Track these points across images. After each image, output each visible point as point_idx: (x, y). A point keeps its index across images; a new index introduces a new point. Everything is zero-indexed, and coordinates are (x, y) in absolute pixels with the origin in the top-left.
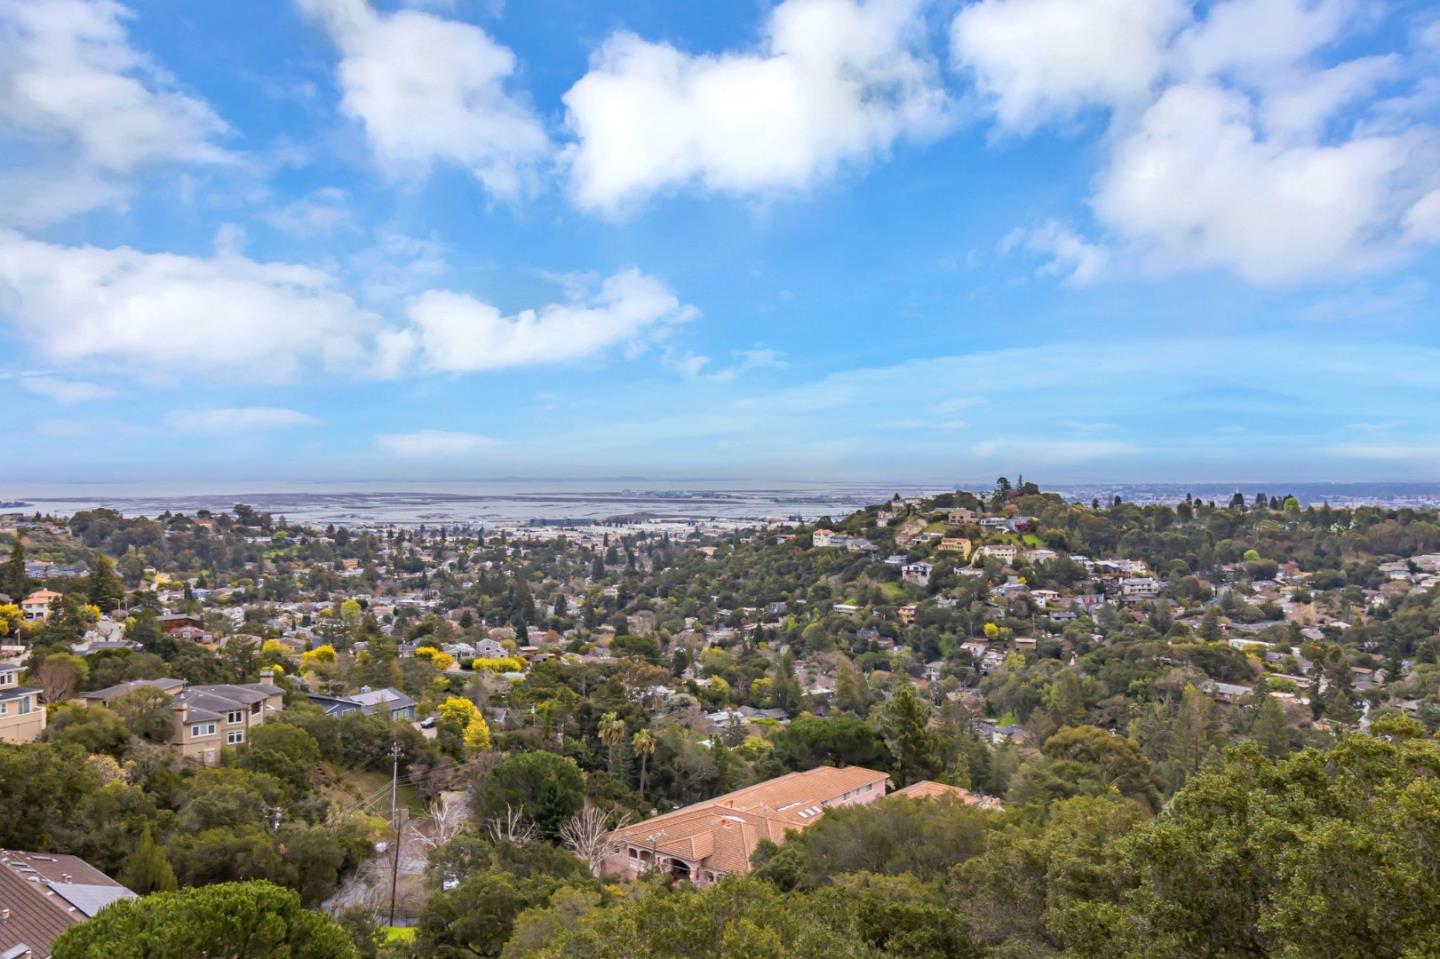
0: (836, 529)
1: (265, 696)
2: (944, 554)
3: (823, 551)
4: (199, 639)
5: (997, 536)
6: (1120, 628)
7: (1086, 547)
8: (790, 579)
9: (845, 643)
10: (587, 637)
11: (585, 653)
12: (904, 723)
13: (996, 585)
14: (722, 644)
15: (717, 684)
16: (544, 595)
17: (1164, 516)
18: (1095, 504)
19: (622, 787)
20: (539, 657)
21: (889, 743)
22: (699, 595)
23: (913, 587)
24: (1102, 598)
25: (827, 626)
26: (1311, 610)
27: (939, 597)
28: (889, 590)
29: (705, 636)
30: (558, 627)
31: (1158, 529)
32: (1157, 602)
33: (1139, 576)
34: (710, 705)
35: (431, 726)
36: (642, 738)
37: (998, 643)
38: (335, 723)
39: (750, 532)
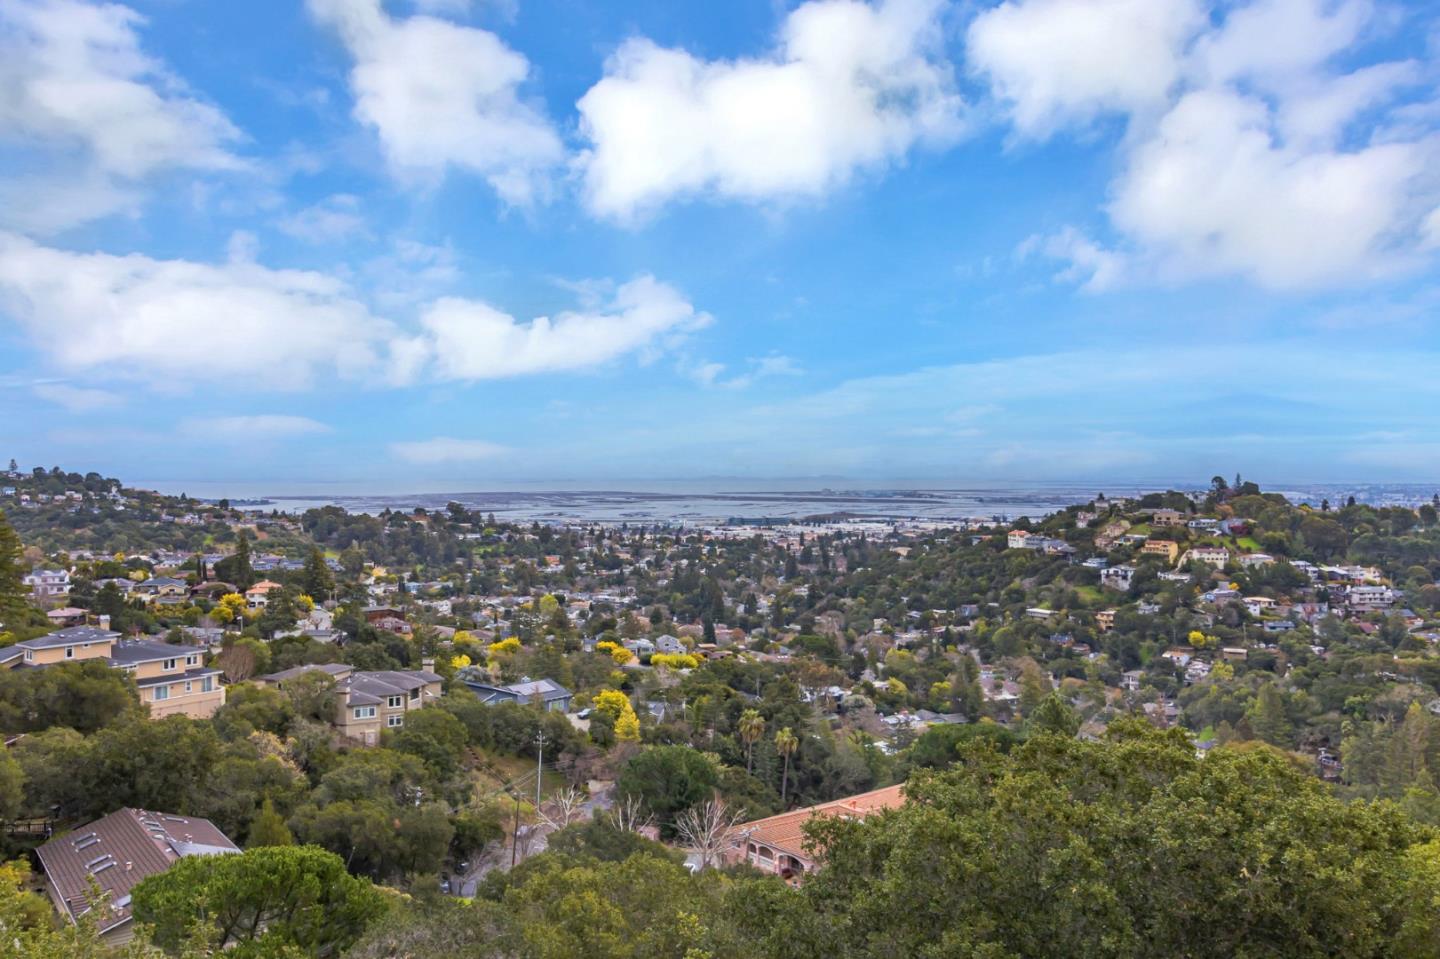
0: (1034, 530)
1: (423, 683)
2: (1147, 558)
3: (1018, 552)
4: (398, 628)
5: (1206, 539)
6: (1345, 640)
7: (1309, 551)
8: (982, 581)
9: (1037, 649)
13: (1204, 590)
14: (910, 646)
15: (894, 686)
16: (736, 593)
17: (1403, 518)
18: (1325, 506)
20: (717, 654)
22: (888, 596)
23: (1113, 592)
24: (1325, 607)
25: (1018, 631)
27: (1140, 602)
28: (1086, 594)
29: (893, 637)
30: (746, 625)
31: (1396, 534)
33: (1370, 583)
34: (886, 707)
35: (587, 717)
36: (784, 736)
37: (1201, 652)
38: (486, 711)
39: (947, 532)
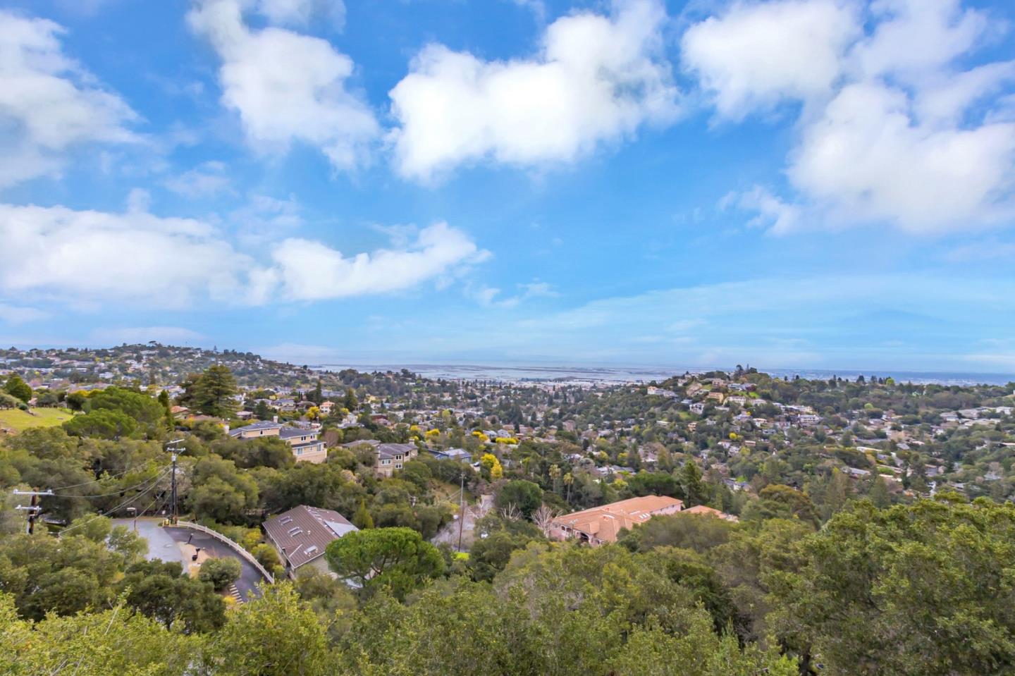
0: (659, 386)
1: (410, 449)
2: (710, 400)
3: (652, 396)
4: (386, 424)
5: (736, 392)
6: (799, 439)
7: (781, 399)
8: (636, 408)
9: (662, 439)
10: (545, 431)
11: (544, 437)
12: (690, 477)
13: (736, 415)
14: (605, 437)
15: (602, 454)
16: (527, 411)
17: (822, 385)
18: (786, 379)
19: (559, 498)
20: (524, 438)
21: (683, 487)
22: (595, 414)
23: (695, 415)
24: (789, 423)
25: (653, 431)
26: (902, 434)
27: (707, 419)
28: (683, 415)
29: (597, 433)
30: (532, 426)
31: (818, 392)
32: (818, 427)
33: (809, 414)
34: (599, 464)
35: (478, 466)
36: (568, 477)
37: (735, 442)
38: (438, 462)
39: (619, 387)
